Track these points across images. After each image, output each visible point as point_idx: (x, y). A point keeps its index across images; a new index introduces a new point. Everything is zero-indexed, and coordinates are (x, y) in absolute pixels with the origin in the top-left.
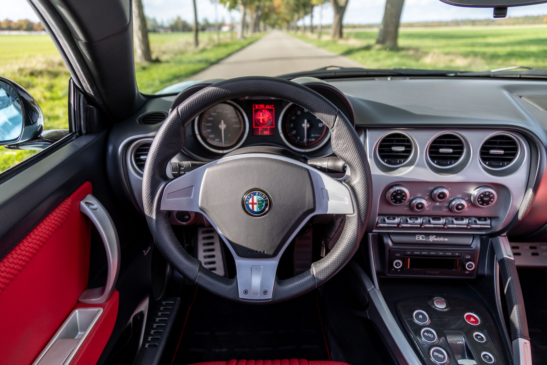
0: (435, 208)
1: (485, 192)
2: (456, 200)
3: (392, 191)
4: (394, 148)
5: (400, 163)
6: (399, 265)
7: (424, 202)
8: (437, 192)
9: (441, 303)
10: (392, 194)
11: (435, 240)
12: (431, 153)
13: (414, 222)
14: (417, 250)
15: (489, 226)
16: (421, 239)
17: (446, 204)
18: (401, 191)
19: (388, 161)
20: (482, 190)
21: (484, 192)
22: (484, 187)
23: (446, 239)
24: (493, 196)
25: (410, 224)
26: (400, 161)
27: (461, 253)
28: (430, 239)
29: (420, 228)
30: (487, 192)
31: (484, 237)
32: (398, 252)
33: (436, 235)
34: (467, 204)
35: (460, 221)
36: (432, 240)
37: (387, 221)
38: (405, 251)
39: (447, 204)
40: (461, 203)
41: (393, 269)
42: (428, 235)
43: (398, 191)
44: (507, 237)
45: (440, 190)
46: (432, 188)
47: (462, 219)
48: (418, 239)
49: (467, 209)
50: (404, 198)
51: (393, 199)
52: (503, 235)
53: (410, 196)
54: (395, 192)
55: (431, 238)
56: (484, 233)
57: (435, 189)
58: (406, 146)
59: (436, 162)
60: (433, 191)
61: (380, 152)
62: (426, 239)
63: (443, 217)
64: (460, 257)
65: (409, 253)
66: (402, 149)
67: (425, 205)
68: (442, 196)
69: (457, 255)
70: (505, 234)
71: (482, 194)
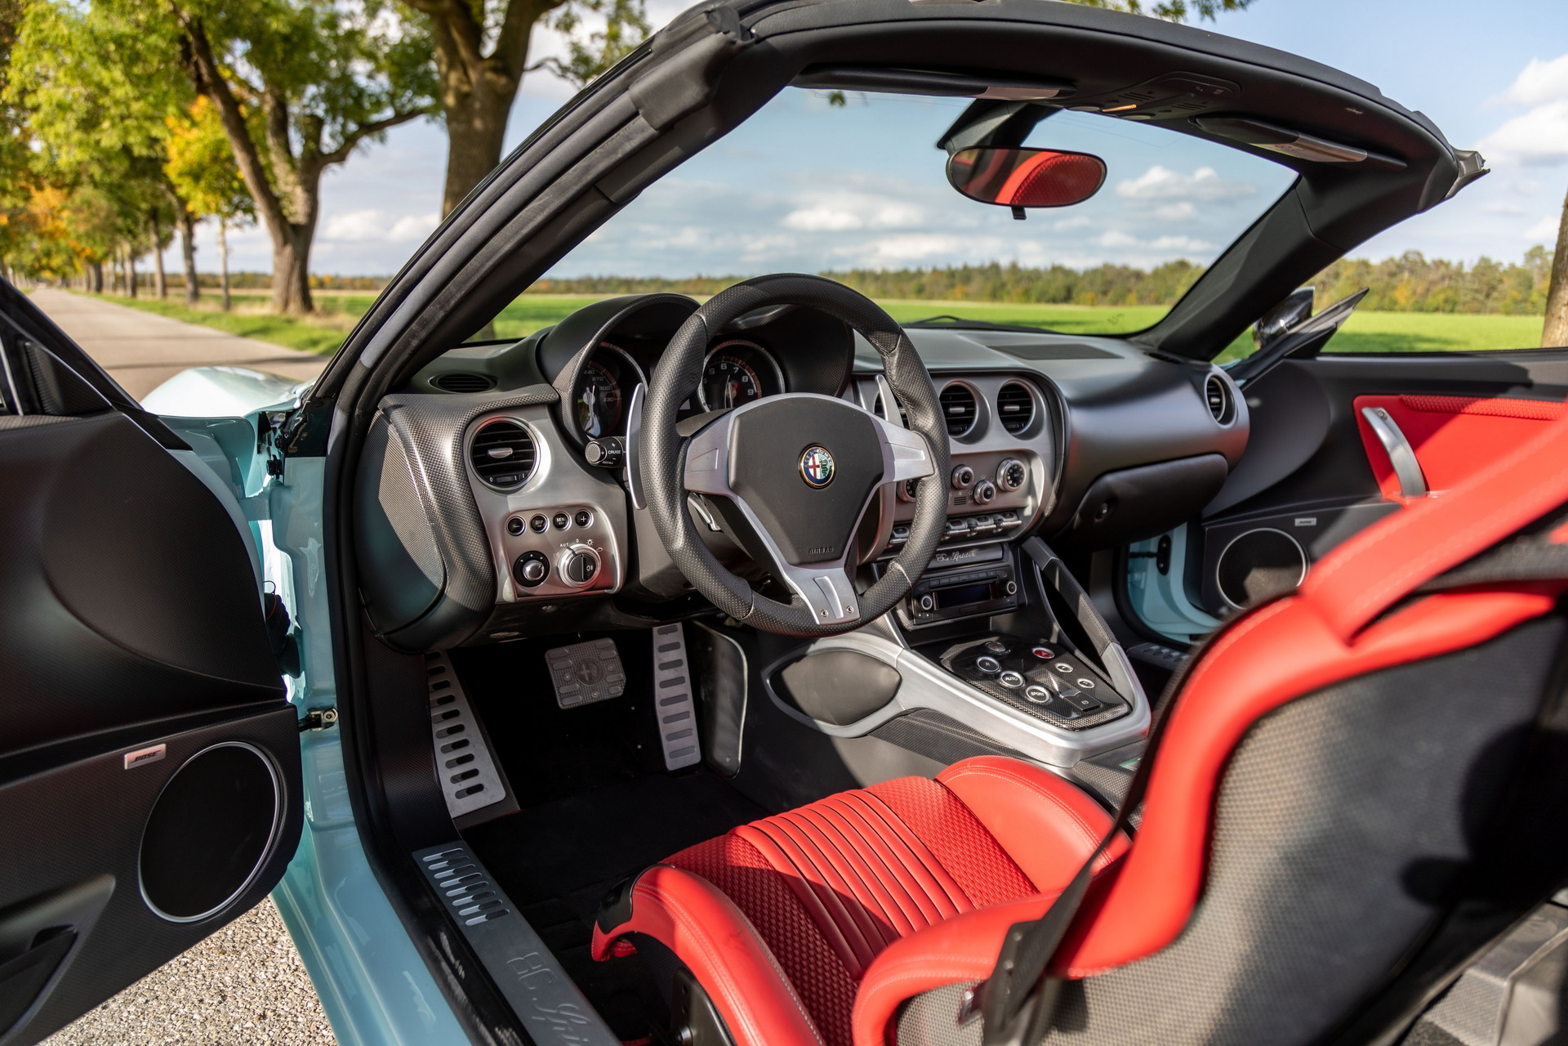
0: (957, 500)
1: (1013, 466)
2: (981, 483)
6: (928, 604)
9: (998, 647)
11: (960, 558)
14: (944, 576)
15: (1019, 523)
16: (943, 559)
17: (970, 492)
20: (1009, 463)
22: (1011, 459)
23: (973, 555)
24: (1022, 472)
27: (995, 571)
30: (1015, 465)
31: (1015, 542)
34: (995, 488)
35: (984, 521)
36: (957, 559)
38: (930, 581)
39: (973, 492)
41: (920, 615)
42: (949, 552)
44: (1039, 539)
47: (986, 519)
48: (940, 559)
49: (995, 496)
52: (1034, 534)
55: (955, 557)
56: (1014, 537)
57: (955, 469)
59: (953, 428)
60: (953, 473)
62: (950, 558)
64: (996, 578)
68: (967, 477)
69: (990, 578)
70: (1036, 533)
71: (1011, 468)
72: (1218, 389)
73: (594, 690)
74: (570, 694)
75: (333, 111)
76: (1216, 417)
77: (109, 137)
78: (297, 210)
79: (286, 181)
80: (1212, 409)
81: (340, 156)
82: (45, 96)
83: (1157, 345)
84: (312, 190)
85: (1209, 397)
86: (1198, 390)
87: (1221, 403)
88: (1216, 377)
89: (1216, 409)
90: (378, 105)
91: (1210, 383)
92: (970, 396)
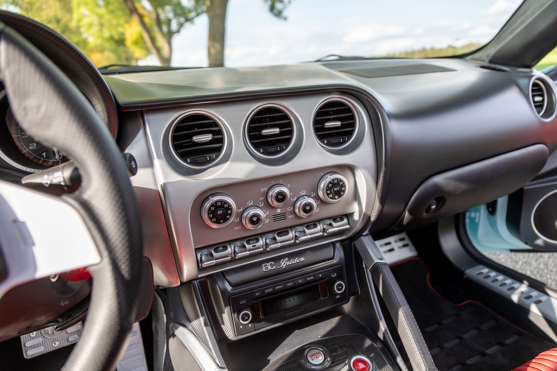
0: (277, 218)
1: (333, 180)
2: (301, 199)
3: (208, 206)
4: (197, 139)
5: (212, 160)
6: (247, 318)
7: (259, 212)
8: (273, 192)
9: (317, 356)
10: (209, 209)
11: (288, 264)
12: (251, 138)
13: (255, 246)
14: (268, 286)
15: (348, 226)
16: (270, 268)
17: (289, 208)
18: (221, 201)
19: (192, 160)
20: (328, 178)
21: (331, 180)
22: (330, 174)
23: (302, 259)
24: (343, 184)
25: (250, 250)
26: (210, 157)
27: (324, 272)
28: (281, 264)
29: (265, 252)
30: (335, 179)
31: (345, 242)
32: (241, 298)
33: (288, 257)
34: (316, 202)
35: (313, 228)
36: (284, 266)
37: (215, 254)
38: (252, 293)
39: (291, 208)
40: (307, 201)
41: (241, 327)
42: (277, 260)
43: (216, 202)
44: (370, 236)
45: (277, 190)
46: (266, 189)
47: (315, 226)
48: (266, 269)
49: (317, 210)
50: (229, 212)
51: (213, 218)
52: (365, 234)
53: (238, 207)
54: (212, 205)
55: (283, 263)
56: (344, 237)
57: (269, 189)
58: (214, 133)
59: (261, 150)
60: (267, 193)
61: (176, 147)
62: (276, 267)
63: (291, 228)
64: (325, 278)
65: (258, 294)
66: (208, 137)
67: (262, 215)
68: (281, 197)
69: (321, 277)
70: (367, 232)
71: (330, 183)
72: (541, 90)
73: (54, 340)
74: (33, 347)
75: (176, 15)
76: (539, 113)
77: (107, 34)
78: (165, 52)
79: (161, 42)
80: (536, 106)
81: (178, 31)
82: (85, 22)
83: (487, 60)
84: (169, 43)
85: (533, 96)
86: (523, 91)
87: (543, 101)
88: (540, 79)
89: (539, 106)
90: (190, 11)
91: (535, 85)
92: (286, 117)
